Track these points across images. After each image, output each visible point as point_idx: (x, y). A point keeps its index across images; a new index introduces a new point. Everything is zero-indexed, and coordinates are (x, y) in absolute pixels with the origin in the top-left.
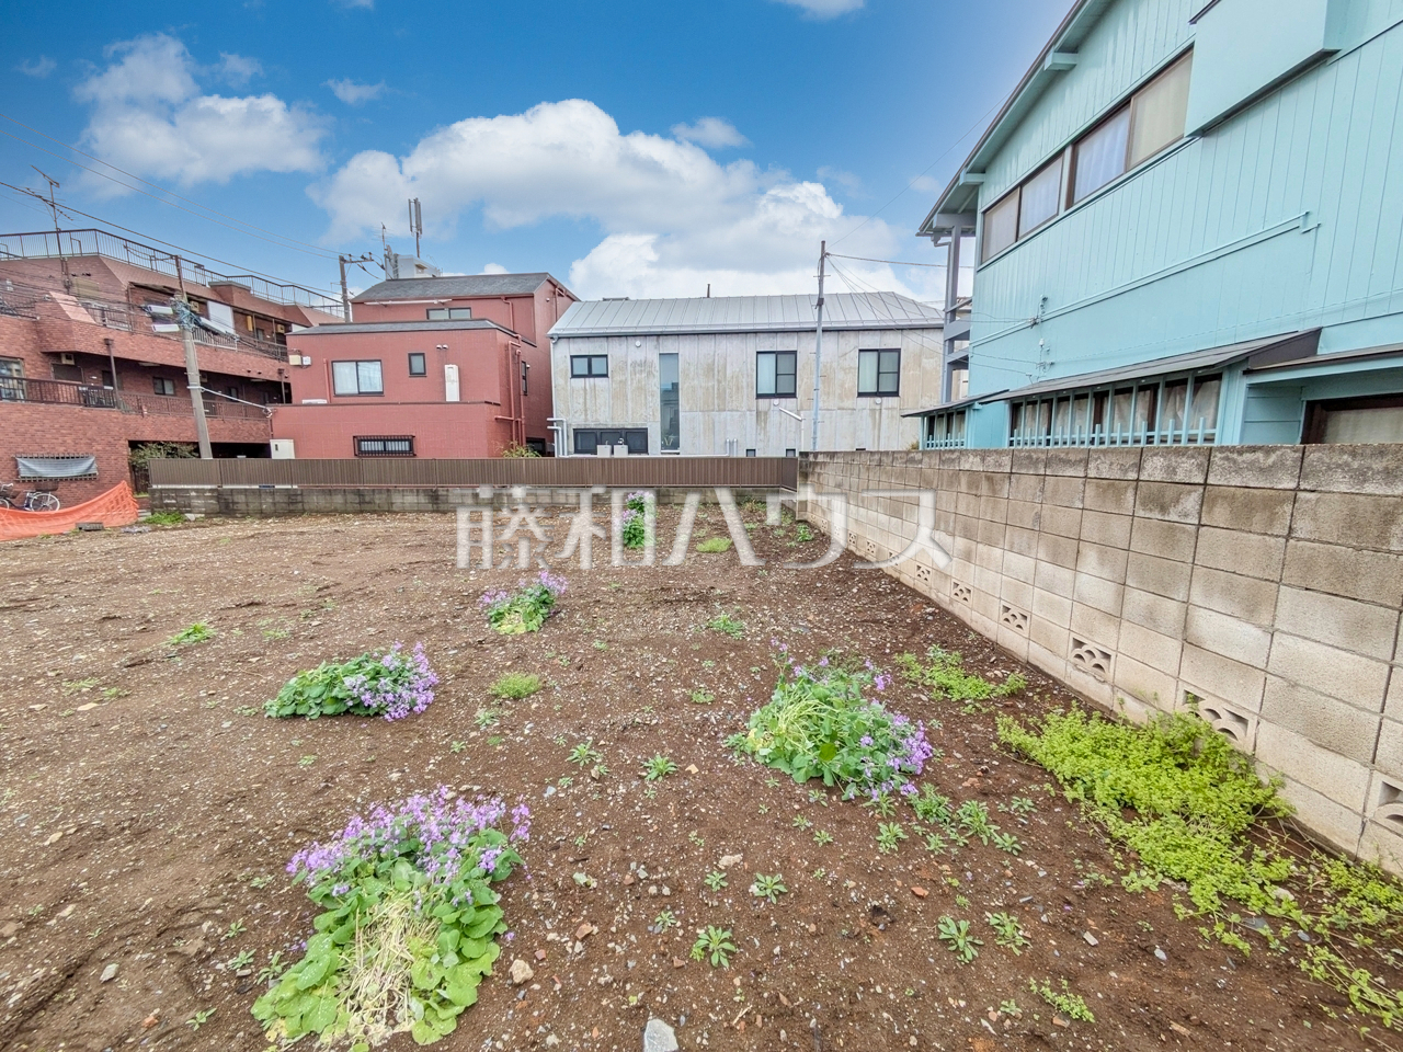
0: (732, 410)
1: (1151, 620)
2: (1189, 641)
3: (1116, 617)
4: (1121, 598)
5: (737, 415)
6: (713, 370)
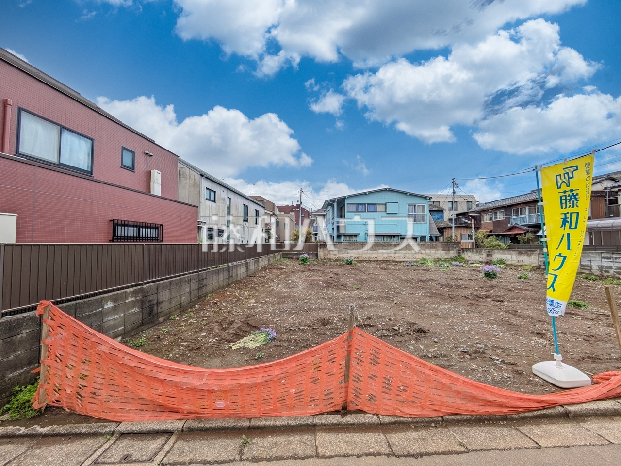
6: (237, 208)
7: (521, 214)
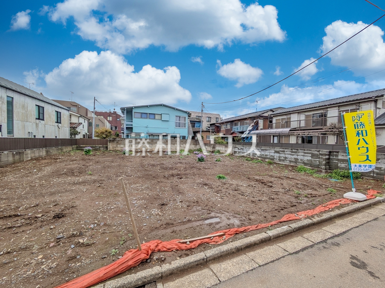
5: (31, 124)
7: (237, 126)
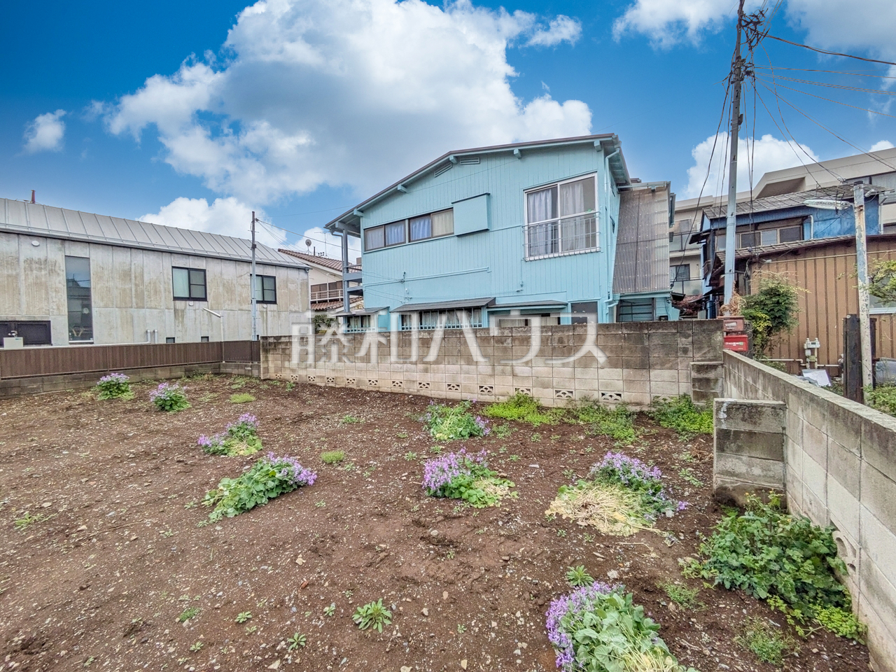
0: (151, 308)
1: (503, 373)
2: (514, 375)
3: (493, 375)
4: (494, 370)
5: (156, 311)
6: (130, 276)
